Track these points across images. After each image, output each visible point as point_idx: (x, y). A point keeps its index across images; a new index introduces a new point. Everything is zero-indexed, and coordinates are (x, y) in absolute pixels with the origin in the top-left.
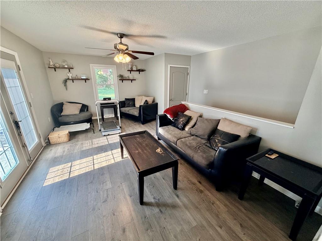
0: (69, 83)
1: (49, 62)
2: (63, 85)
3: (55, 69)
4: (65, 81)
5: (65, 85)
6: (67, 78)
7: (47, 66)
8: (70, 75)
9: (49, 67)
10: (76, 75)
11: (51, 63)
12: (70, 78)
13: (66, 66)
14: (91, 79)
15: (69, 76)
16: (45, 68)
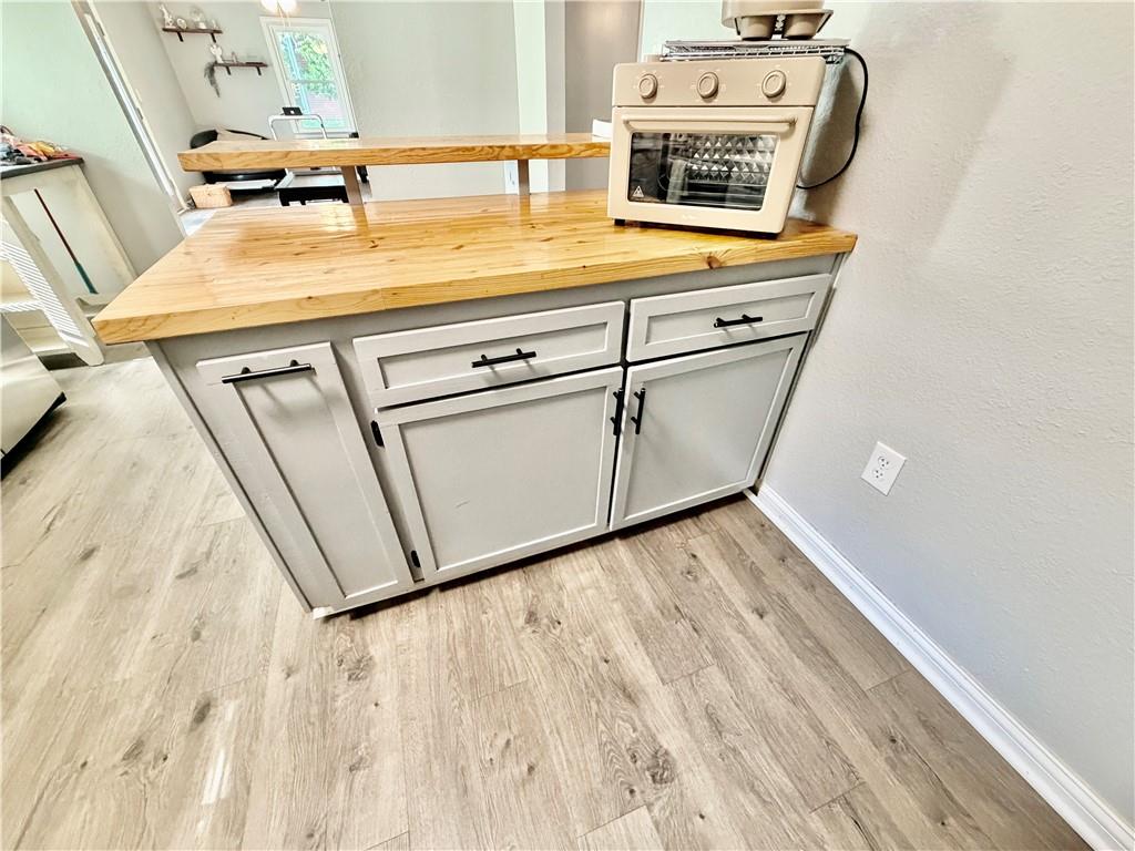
0: (220, 73)
1: (160, 16)
2: (207, 80)
3: (179, 32)
4: (211, 70)
5: (213, 82)
6: (212, 60)
7: (160, 27)
8: (218, 53)
9: (165, 30)
10: (233, 53)
11: (168, 19)
12: (220, 61)
13: (203, 26)
14: (272, 65)
15: (215, 57)
16: (158, 33)
